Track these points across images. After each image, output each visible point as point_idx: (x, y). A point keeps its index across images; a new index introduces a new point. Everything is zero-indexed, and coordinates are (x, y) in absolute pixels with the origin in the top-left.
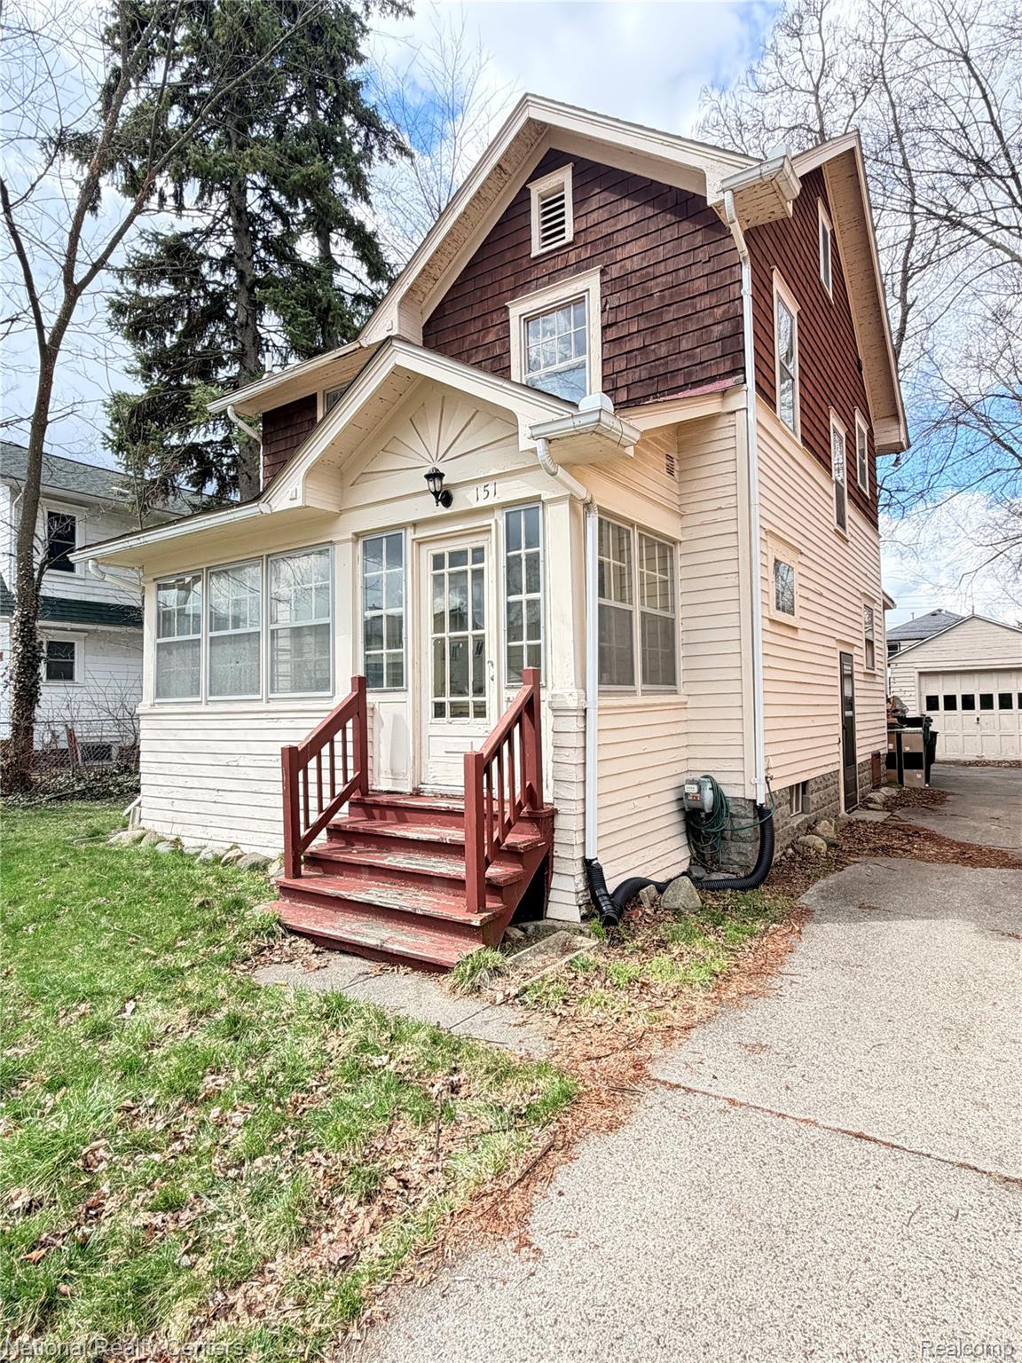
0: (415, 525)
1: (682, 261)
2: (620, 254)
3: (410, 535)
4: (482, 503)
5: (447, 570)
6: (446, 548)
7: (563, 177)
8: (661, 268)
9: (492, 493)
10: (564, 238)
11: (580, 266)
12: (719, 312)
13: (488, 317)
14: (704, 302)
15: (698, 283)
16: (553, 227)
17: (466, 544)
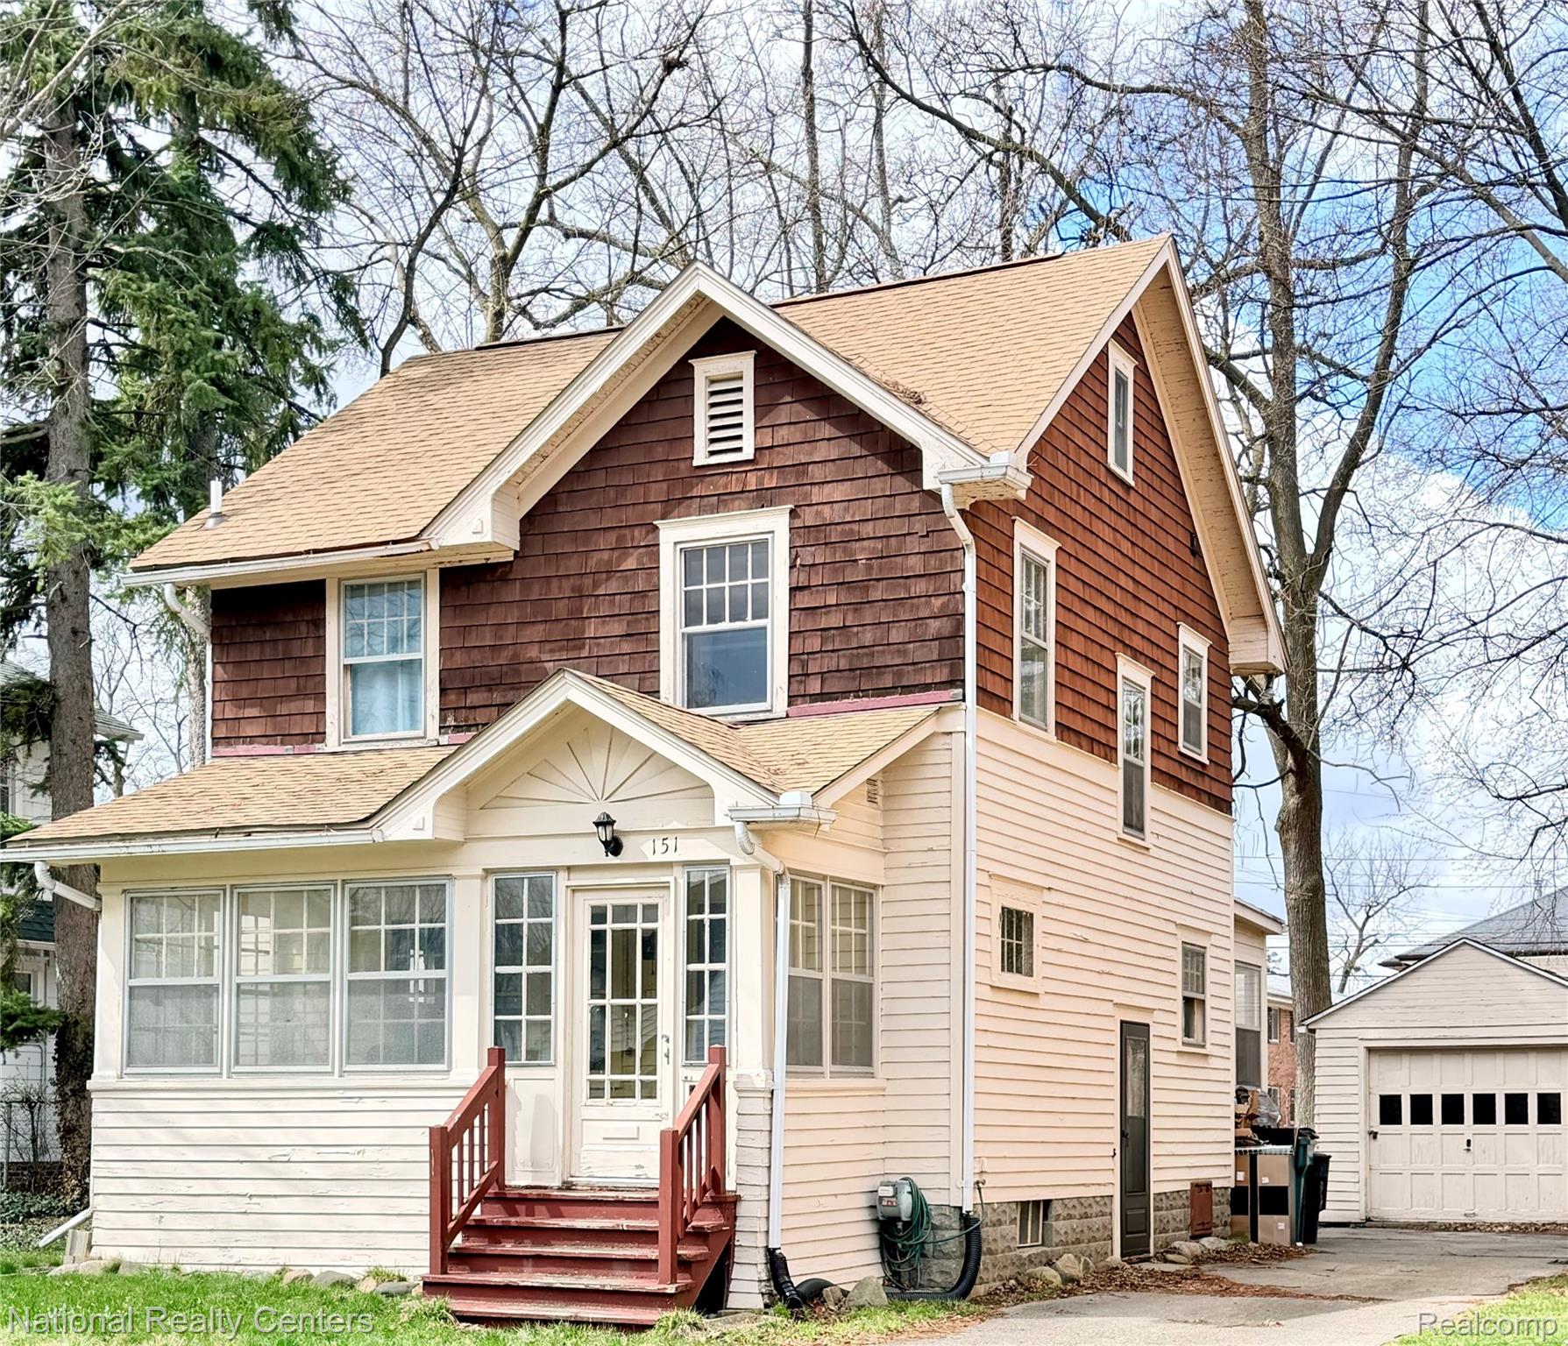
0: (569, 869)
1: (895, 527)
2: (817, 495)
3: (561, 882)
4: (658, 858)
5: (609, 926)
6: (609, 900)
7: (743, 363)
8: (868, 529)
9: (672, 848)
10: (739, 450)
11: (763, 499)
12: (937, 603)
13: (627, 531)
14: (920, 587)
15: (912, 560)
17: (638, 899)
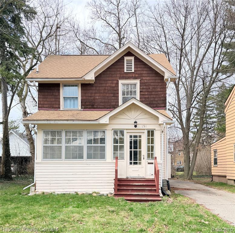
0: (127, 129)
1: (156, 84)
2: (144, 78)
4: (143, 128)
5: (133, 138)
6: (133, 134)
7: (132, 58)
8: (152, 84)
9: (145, 127)
10: (132, 71)
11: (135, 78)
12: (162, 95)
14: (159, 93)
15: (158, 89)
16: (129, 67)
17: (138, 134)
